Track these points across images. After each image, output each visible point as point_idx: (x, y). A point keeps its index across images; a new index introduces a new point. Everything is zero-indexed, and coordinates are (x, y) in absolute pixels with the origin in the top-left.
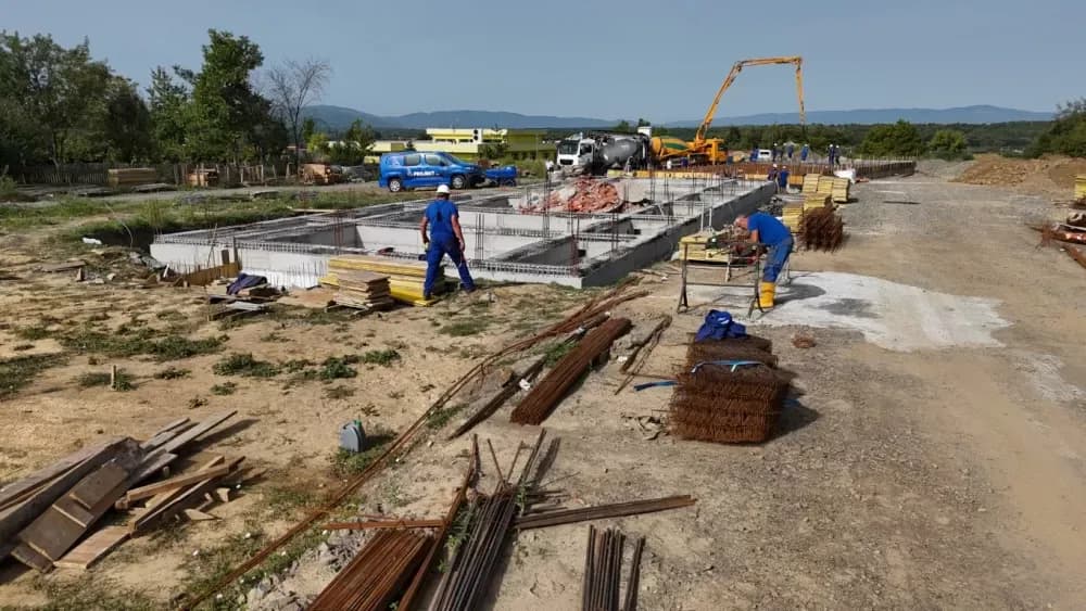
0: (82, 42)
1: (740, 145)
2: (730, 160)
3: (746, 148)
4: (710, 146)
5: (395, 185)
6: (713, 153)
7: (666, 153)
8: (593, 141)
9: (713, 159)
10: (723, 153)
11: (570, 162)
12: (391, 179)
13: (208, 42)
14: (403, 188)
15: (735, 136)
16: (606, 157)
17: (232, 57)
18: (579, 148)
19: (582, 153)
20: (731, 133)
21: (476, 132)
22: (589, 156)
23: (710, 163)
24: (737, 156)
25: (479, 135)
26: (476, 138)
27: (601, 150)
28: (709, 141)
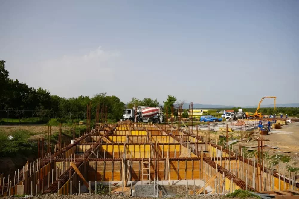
0: (156, 99)
1: (267, 113)
2: (264, 117)
3: (268, 114)
4: (259, 114)
5: (203, 121)
6: (260, 116)
7: (249, 116)
8: (233, 113)
9: (260, 117)
10: (262, 116)
11: (229, 117)
12: (202, 120)
13: (168, 97)
14: (204, 122)
15: (265, 111)
16: (236, 116)
17: (171, 100)
18: (231, 115)
19: (231, 116)
20: (264, 110)
21: (201, 110)
22: (233, 116)
23: (260, 118)
24: (266, 116)
25: (202, 111)
26: (201, 112)
27: (235, 115)
28: (259, 113)
